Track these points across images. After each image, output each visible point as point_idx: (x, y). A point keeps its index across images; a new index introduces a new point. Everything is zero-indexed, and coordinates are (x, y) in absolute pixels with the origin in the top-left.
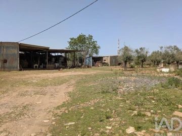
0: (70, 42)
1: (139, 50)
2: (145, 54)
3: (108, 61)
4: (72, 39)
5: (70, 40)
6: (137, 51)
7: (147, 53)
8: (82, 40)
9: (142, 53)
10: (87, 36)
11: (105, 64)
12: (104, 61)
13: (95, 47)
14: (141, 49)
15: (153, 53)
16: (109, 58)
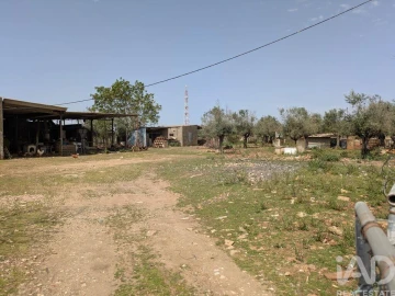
0: (96, 97)
1: (239, 116)
2: (249, 121)
3: (179, 136)
4: (100, 89)
5: (95, 92)
6: (235, 116)
7: (252, 120)
8: (121, 91)
9: (244, 120)
10: (132, 83)
11: (172, 142)
12: (169, 137)
13: (150, 107)
14: (242, 112)
15: (262, 120)
16: (180, 130)
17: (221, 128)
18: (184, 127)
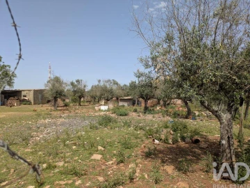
1: (76, 83)
3: (30, 97)
6: (72, 84)
7: (85, 86)
9: (79, 86)
11: (24, 102)
12: (22, 98)
13: (7, 74)
14: (78, 81)
15: (93, 87)
16: (32, 93)
17: (54, 91)
18: (34, 90)
